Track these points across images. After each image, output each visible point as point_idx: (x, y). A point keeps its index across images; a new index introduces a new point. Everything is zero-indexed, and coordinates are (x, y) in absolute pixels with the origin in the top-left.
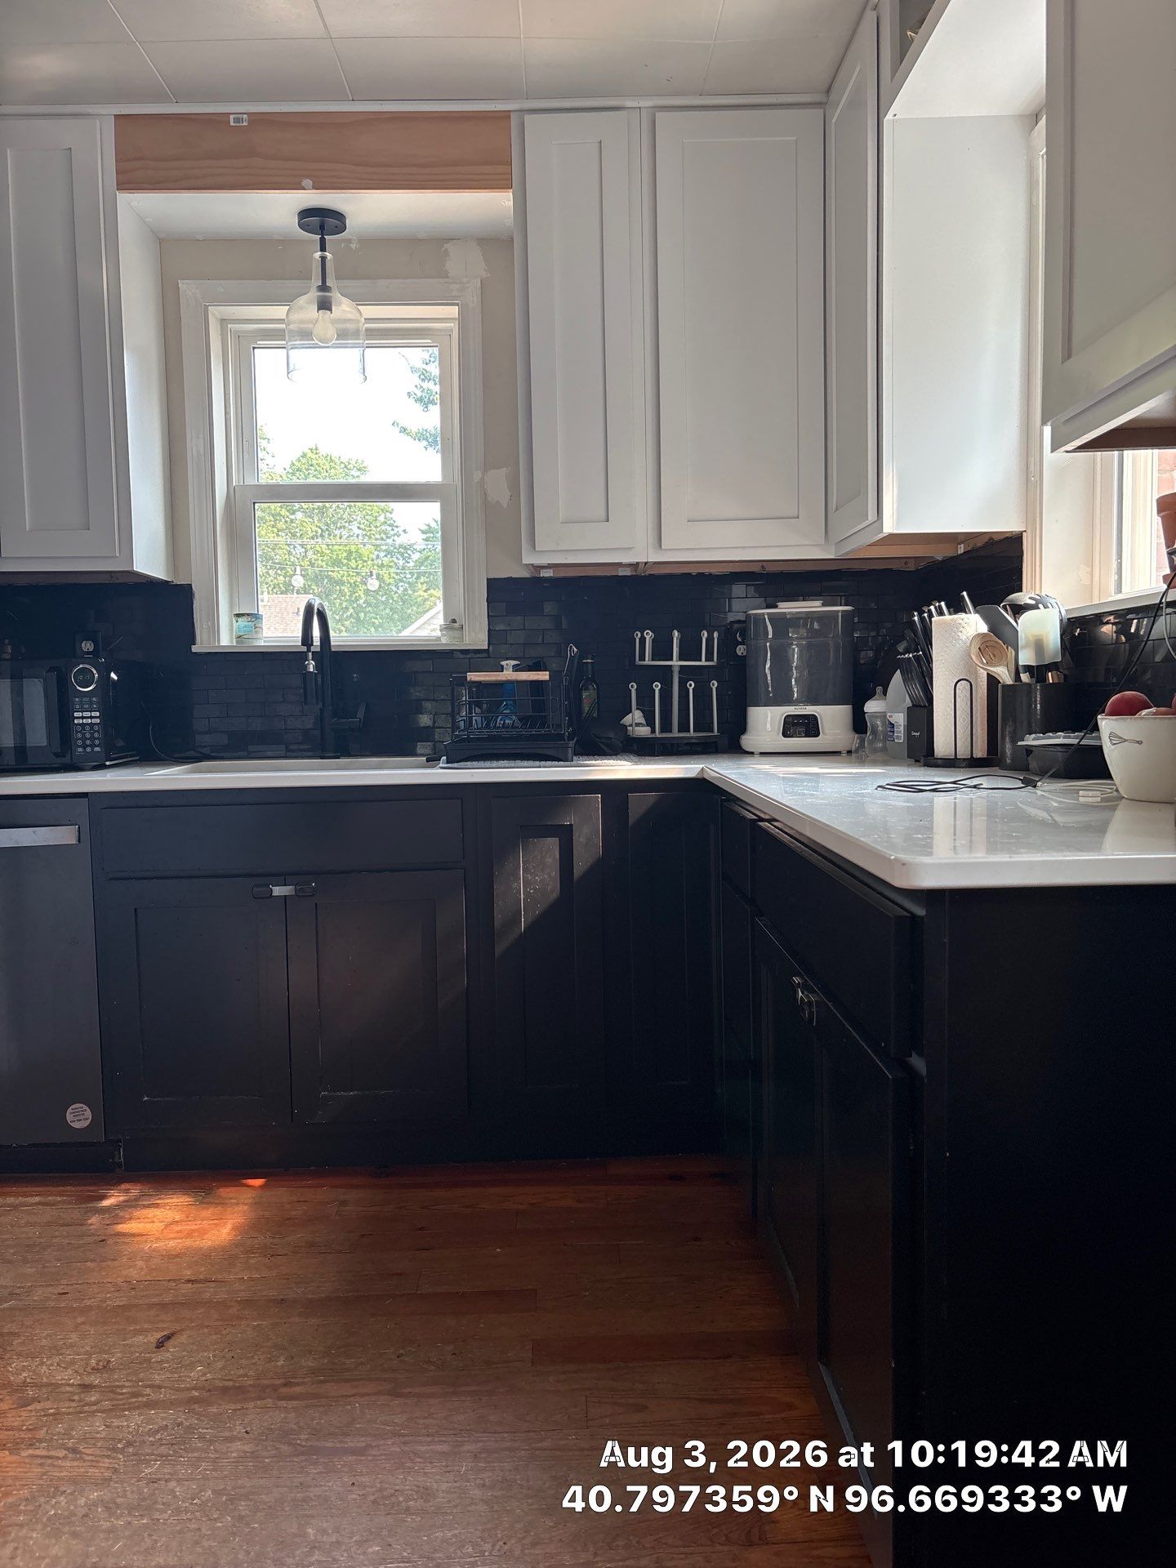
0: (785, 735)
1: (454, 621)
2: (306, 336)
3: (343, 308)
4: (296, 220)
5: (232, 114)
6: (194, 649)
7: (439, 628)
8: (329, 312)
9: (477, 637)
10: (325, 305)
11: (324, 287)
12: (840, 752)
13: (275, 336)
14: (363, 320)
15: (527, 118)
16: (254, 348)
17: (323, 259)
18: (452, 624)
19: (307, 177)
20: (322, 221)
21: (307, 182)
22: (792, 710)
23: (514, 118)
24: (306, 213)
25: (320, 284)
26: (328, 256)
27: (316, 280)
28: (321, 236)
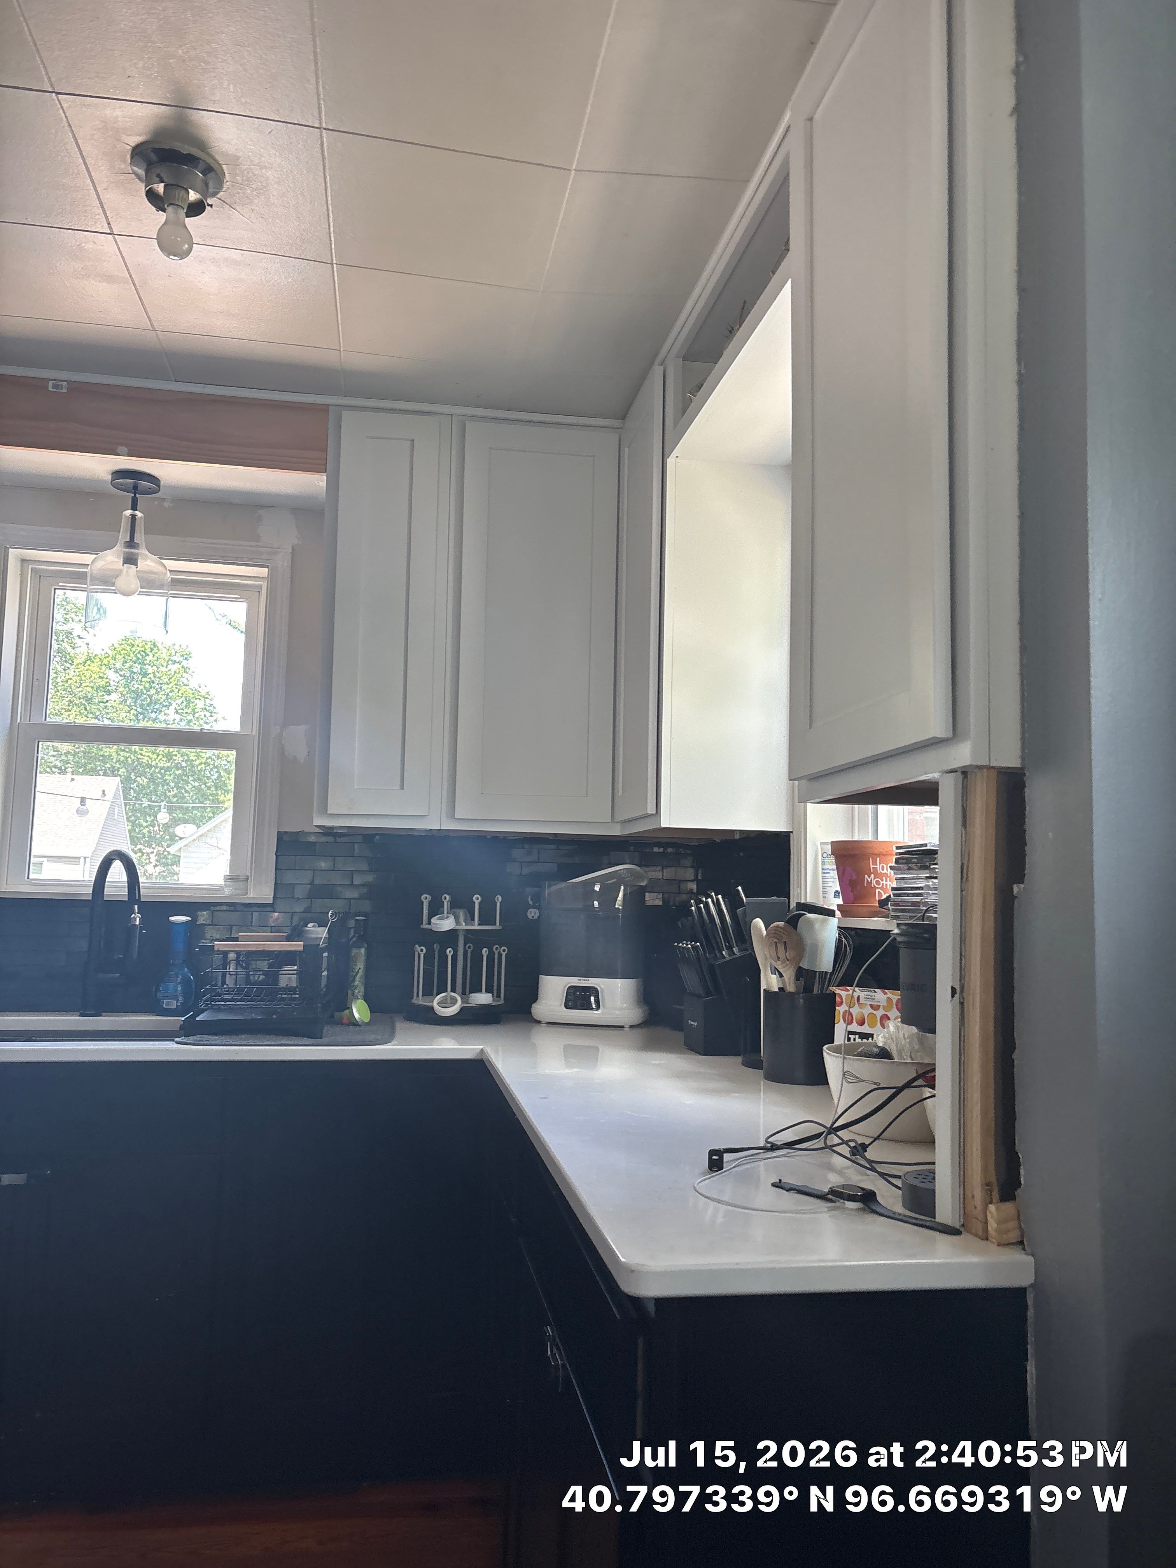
0: (567, 1006)
1: (239, 872)
2: (107, 582)
3: (148, 562)
4: (109, 478)
5: (52, 380)
7: (223, 877)
8: (134, 567)
9: (262, 892)
10: (130, 560)
11: (131, 543)
12: (623, 1027)
13: (75, 578)
14: (169, 573)
15: (346, 414)
16: (54, 589)
17: (134, 517)
18: (237, 874)
19: (122, 445)
20: (135, 484)
21: (121, 449)
22: (575, 981)
23: (332, 412)
24: (119, 474)
25: (128, 540)
26: (139, 514)
27: (124, 536)
28: (133, 495)
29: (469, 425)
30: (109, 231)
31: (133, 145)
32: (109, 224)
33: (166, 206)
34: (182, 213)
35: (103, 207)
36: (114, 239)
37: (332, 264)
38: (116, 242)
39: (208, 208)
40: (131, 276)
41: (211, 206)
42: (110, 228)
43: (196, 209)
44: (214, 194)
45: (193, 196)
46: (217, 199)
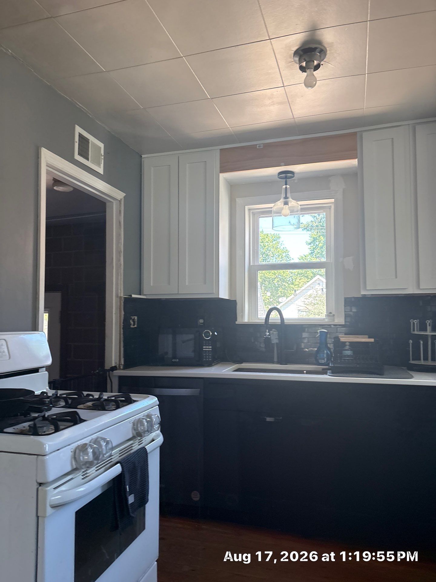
1: (331, 313)
2: (279, 213)
3: (292, 203)
4: (277, 175)
5: (258, 144)
6: (237, 323)
7: (325, 315)
8: (287, 206)
9: (340, 320)
10: (286, 203)
11: (286, 198)
13: (267, 213)
14: (299, 206)
15: (364, 134)
16: (259, 218)
17: (286, 187)
18: (330, 314)
19: (282, 162)
20: (286, 176)
21: (282, 164)
23: (359, 134)
24: (281, 173)
25: (285, 196)
26: (288, 186)
27: (283, 195)
28: (285, 180)
29: (418, 127)
31: (295, 50)
33: (306, 70)
34: (312, 70)
35: (282, 78)
37: (365, 74)
38: (285, 89)
40: (288, 100)
41: (322, 65)
42: (283, 84)
43: (317, 67)
45: (316, 63)
46: (324, 61)
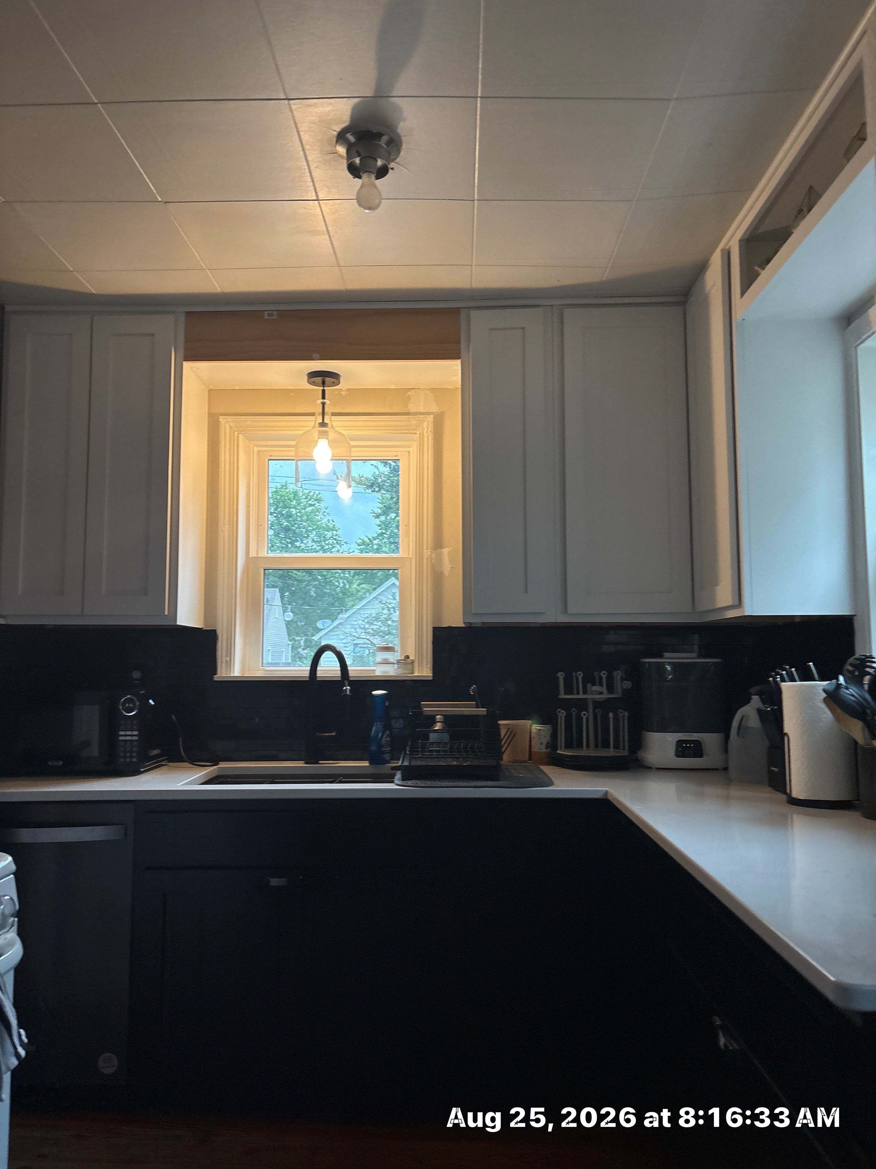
1: (407, 657)
4: (306, 378)
5: (267, 311)
6: (216, 678)
9: (424, 671)
11: (323, 424)
15: (474, 314)
16: (269, 460)
17: (323, 404)
18: (406, 660)
19: (317, 352)
20: (324, 379)
21: (316, 355)
22: (683, 736)
23: (463, 314)
24: (313, 375)
25: (321, 421)
26: (327, 401)
27: (318, 419)
28: (322, 388)
29: (567, 312)
30: (315, 198)
31: (338, 130)
32: (316, 193)
33: (361, 173)
34: (373, 177)
35: (313, 181)
36: (319, 203)
37: (474, 200)
38: (320, 205)
39: (390, 171)
40: (327, 229)
41: (392, 169)
42: (317, 196)
43: (382, 172)
44: (393, 160)
45: (380, 163)
46: (396, 163)
